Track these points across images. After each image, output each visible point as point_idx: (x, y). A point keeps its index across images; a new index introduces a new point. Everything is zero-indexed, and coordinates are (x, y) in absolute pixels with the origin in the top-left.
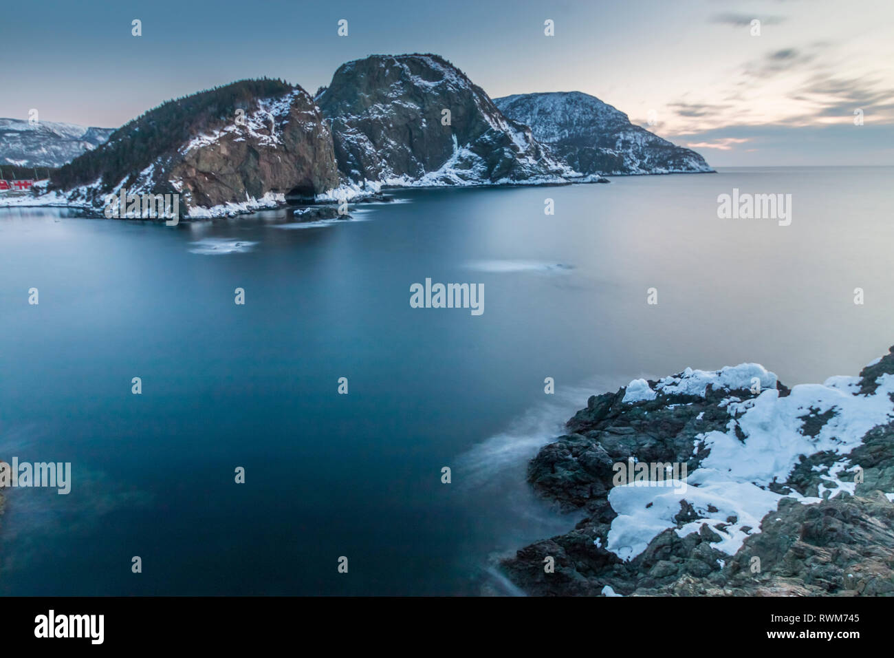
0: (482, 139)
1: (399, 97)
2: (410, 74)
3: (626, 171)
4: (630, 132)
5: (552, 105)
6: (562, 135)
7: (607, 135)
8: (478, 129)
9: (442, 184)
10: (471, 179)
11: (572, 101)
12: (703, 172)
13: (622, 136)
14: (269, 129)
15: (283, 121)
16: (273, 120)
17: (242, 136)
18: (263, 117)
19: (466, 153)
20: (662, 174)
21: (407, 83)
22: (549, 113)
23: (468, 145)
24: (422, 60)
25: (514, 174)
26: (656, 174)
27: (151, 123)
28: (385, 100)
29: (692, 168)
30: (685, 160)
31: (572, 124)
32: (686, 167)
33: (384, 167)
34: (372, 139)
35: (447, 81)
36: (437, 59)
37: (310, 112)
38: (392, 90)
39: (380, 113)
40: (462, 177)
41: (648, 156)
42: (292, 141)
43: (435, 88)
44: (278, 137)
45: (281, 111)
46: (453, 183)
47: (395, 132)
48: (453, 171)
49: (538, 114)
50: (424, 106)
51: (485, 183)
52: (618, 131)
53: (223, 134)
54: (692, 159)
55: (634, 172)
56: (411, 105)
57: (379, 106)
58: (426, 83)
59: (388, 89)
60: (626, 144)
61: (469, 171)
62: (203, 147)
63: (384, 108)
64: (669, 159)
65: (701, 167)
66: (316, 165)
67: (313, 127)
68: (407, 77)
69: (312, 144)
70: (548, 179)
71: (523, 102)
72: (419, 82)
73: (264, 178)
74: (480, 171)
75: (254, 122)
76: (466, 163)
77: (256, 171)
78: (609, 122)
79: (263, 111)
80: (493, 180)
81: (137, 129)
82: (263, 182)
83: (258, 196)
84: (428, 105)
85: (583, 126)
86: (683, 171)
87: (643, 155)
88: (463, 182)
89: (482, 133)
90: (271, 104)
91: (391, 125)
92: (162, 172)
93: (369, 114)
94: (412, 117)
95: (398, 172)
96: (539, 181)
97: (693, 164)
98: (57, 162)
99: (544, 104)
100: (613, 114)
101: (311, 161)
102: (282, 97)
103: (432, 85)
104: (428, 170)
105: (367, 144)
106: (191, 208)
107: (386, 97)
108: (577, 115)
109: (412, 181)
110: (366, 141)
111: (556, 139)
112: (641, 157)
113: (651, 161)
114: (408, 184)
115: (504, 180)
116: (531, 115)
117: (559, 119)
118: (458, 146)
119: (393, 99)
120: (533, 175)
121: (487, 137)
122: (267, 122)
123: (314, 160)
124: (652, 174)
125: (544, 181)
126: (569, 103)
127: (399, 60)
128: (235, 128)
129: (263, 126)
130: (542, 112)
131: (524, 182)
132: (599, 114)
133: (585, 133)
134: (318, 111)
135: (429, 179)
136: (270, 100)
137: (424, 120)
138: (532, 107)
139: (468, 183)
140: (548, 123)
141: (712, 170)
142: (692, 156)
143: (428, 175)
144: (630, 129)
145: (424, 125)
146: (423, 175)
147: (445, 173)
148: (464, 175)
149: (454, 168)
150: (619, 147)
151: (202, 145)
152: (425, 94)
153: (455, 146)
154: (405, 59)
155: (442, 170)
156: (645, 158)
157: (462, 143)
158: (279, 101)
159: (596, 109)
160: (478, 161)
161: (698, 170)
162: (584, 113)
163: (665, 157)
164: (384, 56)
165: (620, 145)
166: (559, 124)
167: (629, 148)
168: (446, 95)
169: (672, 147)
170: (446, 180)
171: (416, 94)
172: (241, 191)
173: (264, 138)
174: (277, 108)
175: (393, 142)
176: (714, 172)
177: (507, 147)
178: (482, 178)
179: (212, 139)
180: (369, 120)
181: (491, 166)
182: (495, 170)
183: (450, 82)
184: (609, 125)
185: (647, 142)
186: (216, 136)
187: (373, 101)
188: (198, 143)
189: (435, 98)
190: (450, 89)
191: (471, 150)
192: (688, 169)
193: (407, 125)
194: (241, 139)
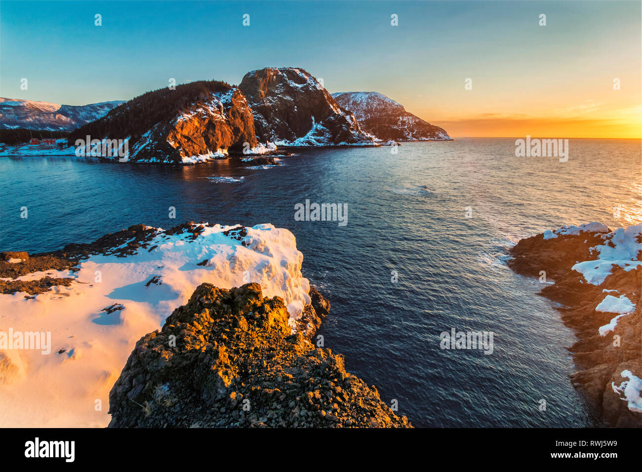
0: (329, 119)
1: (281, 93)
2: (287, 79)
3: (405, 139)
4: (405, 116)
5: (360, 99)
6: (367, 117)
7: (392, 117)
8: (327, 113)
9: (307, 145)
10: (323, 142)
11: (372, 97)
12: (446, 140)
13: (401, 118)
14: (220, 111)
15: (228, 106)
16: (222, 105)
17: (206, 115)
18: (217, 104)
19: (320, 127)
20: (425, 140)
21: (286, 85)
22: (359, 104)
23: (321, 122)
24: (294, 71)
25: (349, 139)
26: (421, 141)
27: (138, 105)
28: (273, 95)
29: (440, 138)
30: (437, 133)
31: (372, 111)
32: (437, 137)
33: (273, 135)
34: (266, 118)
35: (309, 84)
36: (302, 71)
37: (242, 101)
38: (277, 88)
39: (271, 102)
40: (318, 141)
41: (416, 130)
42: (232, 118)
43: (302, 88)
44: (225, 116)
45: (227, 100)
46: (313, 145)
47: (280, 114)
48: (313, 137)
49: (352, 104)
50: (296, 99)
51: (331, 145)
52: (399, 115)
53: (195, 113)
54: (440, 132)
55: (409, 140)
56: (288, 98)
57: (270, 98)
58: (297, 85)
59: (275, 88)
60: (403, 123)
61: (322, 138)
62: (185, 121)
63: (272, 99)
64: (428, 132)
65: (445, 137)
66: (245, 133)
67: (244, 110)
68: (286, 81)
69: (243, 121)
70: (368, 143)
71: (343, 97)
72: (293, 84)
73: (218, 140)
74: (328, 138)
75: (212, 107)
76: (320, 133)
77: (214, 136)
78: (394, 110)
79: (216, 100)
80: (336, 143)
81: (128, 108)
82: (217, 143)
83: (214, 151)
84: (298, 98)
85: (379, 112)
86: (436, 139)
87: (413, 129)
88: (319, 144)
89: (329, 115)
90: (220, 96)
91: (277, 110)
92: (160, 136)
93: (264, 103)
94: (289, 105)
95: (281, 138)
96: (364, 144)
97: (441, 135)
98: (40, 127)
99: (356, 99)
100: (395, 105)
101: (243, 130)
102: (226, 92)
103: (300, 86)
104: (298, 137)
105: (263, 120)
106: (183, 157)
107: (274, 93)
108: (375, 105)
109: (289, 143)
110: (263, 119)
111: (363, 119)
112: (412, 131)
113: (418, 133)
114: (287, 145)
115: (342, 143)
116: (348, 105)
117: (365, 107)
118: (315, 123)
119: (278, 94)
120: (359, 140)
121: (332, 118)
122: (219, 107)
123: (244, 129)
124: (419, 141)
125: (366, 144)
126: (370, 98)
127: (281, 71)
128: (202, 110)
129: (217, 109)
130: (355, 103)
131: (355, 144)
132: (387, 105)
133: (380, 116)
134: (246, 101)
135: (299, 142)
136: (219, 94)
137: (296, 107)
138: (349, 101)
139: (322, 145)
140: (358, 110)
141: (451, 138)
142: (440, 131)
143: (298, 139)
144: (405, 114)
145: (296, 110)
146: (295, 139)
147: (308, 138)
148: (319, 140)
149: (313, 136)
150: (399, 125)
151: (184, 120)
152: (296, 91)
153: (313, 123)
154: (285, 70)
155: (306, 137)
156: (414, 131)
157: (317, 121)
158: (225, 94)
159: (386, 102)
160: (327, 132)
161: (444, 139)
162: (379, 105)
163: (425, 131)
164: (273, 68)
165: (400, 123)
166: (365, 110)
167: (405, 125)
168: (308, 92)
169: (429, 125)
170: (309, 142)
171: (291, 91)
172: (205, 147)
173: (218, 117)
174: (224, 98)
175: (278, 120)
176: (452, 140)
177: (344, 124)
178: (329, 141)
179: (190, 116)
180: (264, 106)
181: (334, 134)
182: (337, 137)
183: (310, 85)
184: (393, 112)
185: (415, 122)
186: (191, 115)
187: (267, 95)
188: (182, 119)
189: (302, 94)
190: (310, 89)
191: (322, 125)
192: (438, 138)
193: (285, 110)
194: (205, 117)
